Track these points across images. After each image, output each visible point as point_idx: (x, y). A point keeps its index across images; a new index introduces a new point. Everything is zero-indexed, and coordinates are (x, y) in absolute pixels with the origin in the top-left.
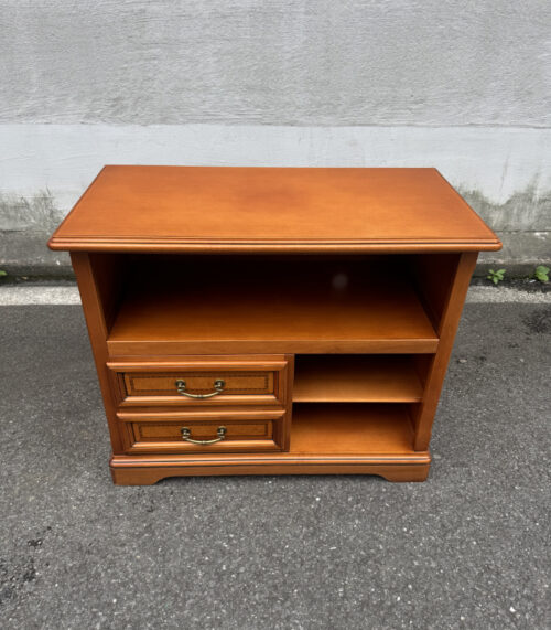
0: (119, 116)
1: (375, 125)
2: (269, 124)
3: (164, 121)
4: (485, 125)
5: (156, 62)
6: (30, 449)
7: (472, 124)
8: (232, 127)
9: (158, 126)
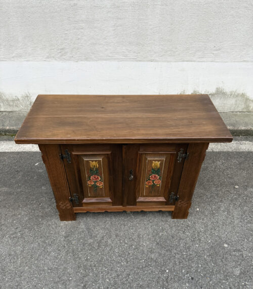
6: (24, 239)
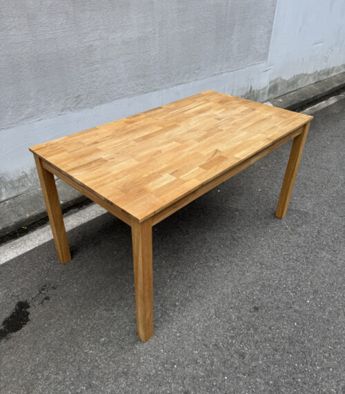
0: (79, 105)
1: (185, 83)
2: (147, 93)
3: (101, 103)
4: (218, 74)
5: (97, 72)
7: (215, 75)
8: (132, 98)
9: (98, 107)
